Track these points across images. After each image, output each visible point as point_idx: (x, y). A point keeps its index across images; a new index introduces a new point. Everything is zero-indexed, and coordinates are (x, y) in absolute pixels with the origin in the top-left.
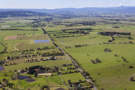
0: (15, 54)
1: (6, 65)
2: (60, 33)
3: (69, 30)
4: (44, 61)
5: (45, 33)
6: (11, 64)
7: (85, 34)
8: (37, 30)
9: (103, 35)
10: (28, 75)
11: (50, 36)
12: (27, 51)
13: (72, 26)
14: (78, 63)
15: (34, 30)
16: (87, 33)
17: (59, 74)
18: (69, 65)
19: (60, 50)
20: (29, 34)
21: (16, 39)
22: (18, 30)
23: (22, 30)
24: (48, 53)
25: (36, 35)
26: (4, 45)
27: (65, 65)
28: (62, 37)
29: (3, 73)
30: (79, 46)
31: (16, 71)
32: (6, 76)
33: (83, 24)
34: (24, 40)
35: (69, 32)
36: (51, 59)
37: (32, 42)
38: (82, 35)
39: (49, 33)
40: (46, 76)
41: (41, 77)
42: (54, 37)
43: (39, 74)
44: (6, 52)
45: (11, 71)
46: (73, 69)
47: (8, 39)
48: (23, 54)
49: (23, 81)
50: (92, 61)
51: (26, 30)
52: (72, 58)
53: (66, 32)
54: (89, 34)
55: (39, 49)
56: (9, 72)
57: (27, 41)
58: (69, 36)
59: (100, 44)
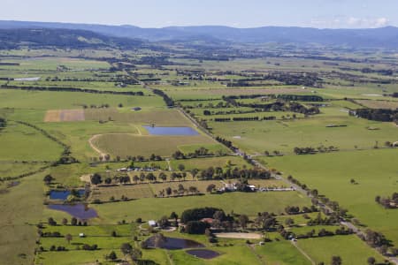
0: (108, 168)
1: (98, 202)
2: (220, 105)
3: (246, 97)
4: (219, 192)
5: (170, 103)
6: (113, 200)
7: (308, 112)
8: (141, 94)
9: (370, 118)
10: (186, 236)
11: (193, 115)
12: (141, 159)
13: (247, 85)
14: (335, 206)
15: (131, 93)
16: (312, 110)
17: (287, 236)
18: (307, 210)
19: (250, 161)
20: (121, 106)
21: (83, 119)
22: (80, 90)
23: (92, 91)
24: (219, 169)
25: (145, 109)
26: (54, 139)
27: (294, 211)
28: (235, 119)
29: (101, 226)
30: (309, 151)
31: (140, 221)
32: (114, 235)
33: (281, 80)
34: (110, 125)
35: (253, 106)
36: (239, 190)
37: (141, 131)
38: (298, 115)
39: (184, 104)
40: (248, 242)
41: (230, 244)
42: (208, 117)
43: (219, 235)
44: (75, 161)
45: (124, 222)
46: (328, 223)
47: (58, 120)
48: (132, 167)
49: (179, 253)
50: (378, 199)
51: (105, 92)
52: (304, 187)
53: (240, 105)
54: (318, 112)
55: (178, 155)
56: (120, 224)
57: (124, 128)
58: (257, 118)
59: (376, 148)
